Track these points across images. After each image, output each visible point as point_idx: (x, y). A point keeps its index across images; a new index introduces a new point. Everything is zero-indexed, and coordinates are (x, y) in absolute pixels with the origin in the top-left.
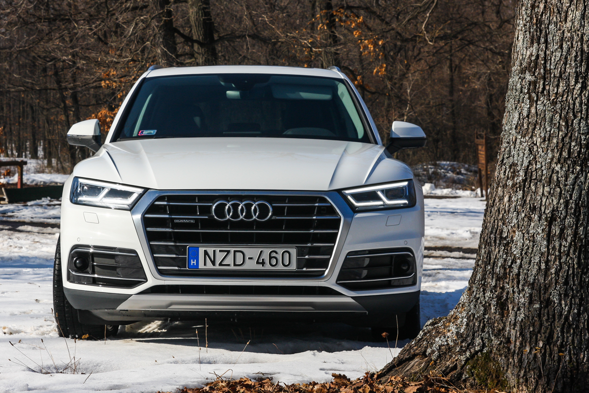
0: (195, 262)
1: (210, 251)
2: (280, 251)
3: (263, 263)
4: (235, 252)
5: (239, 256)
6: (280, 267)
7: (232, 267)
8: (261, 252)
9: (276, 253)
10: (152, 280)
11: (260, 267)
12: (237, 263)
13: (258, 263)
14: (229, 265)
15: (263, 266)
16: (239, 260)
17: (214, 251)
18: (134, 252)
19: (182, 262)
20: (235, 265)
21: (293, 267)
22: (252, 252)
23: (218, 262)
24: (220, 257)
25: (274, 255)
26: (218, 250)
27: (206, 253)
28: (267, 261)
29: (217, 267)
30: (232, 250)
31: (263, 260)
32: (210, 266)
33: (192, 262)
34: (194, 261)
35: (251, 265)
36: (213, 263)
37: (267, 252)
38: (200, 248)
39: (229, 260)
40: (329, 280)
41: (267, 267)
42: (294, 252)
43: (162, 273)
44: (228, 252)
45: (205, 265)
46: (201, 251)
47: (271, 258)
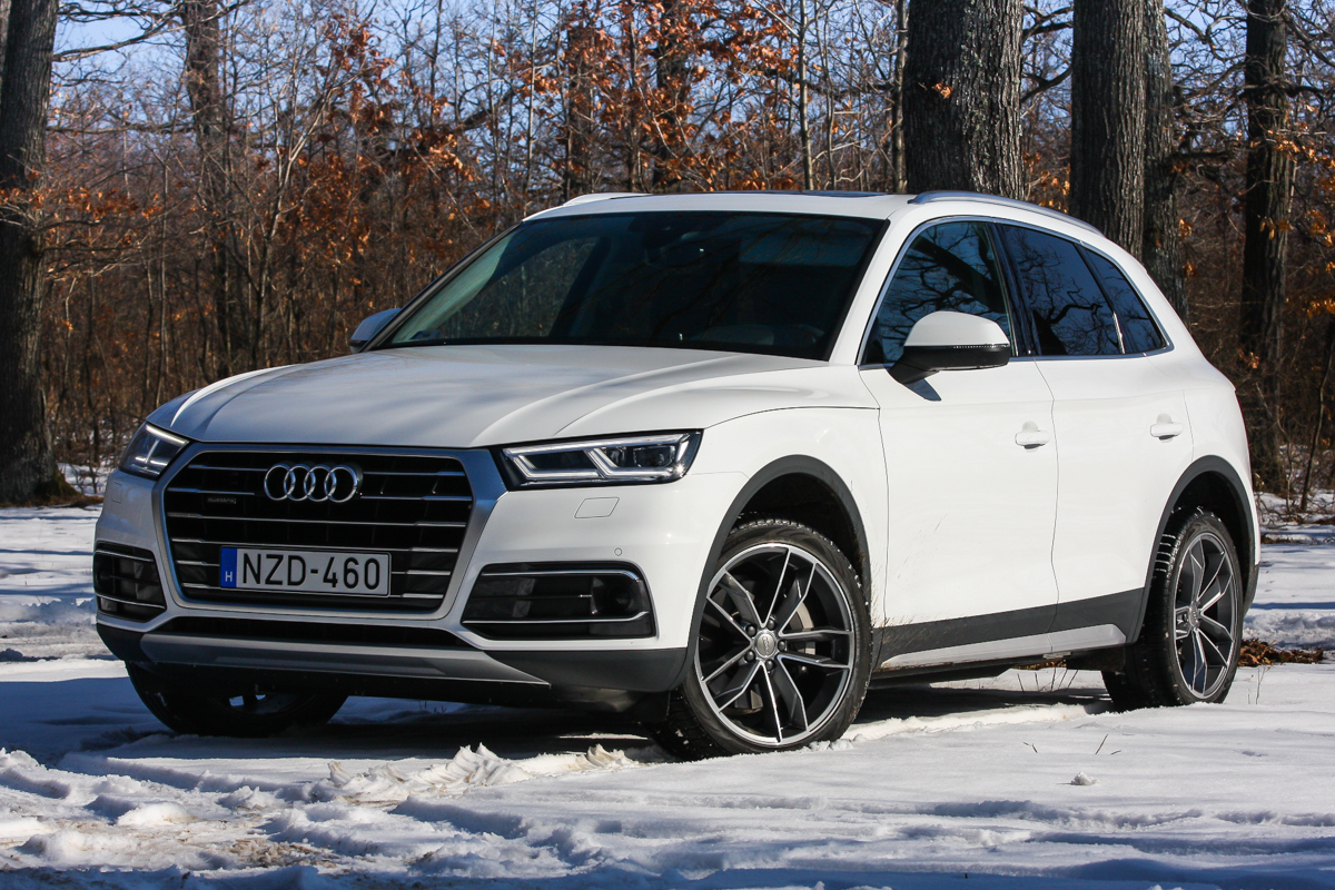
0: (231, 576)
1: (253, 554)
2: (362, 558)
3: (334, 582)
4: (291, 558)
5: (296, 564)
6: (361, 589)
7: (285, 587)
8: (332, 559)
9: (356, 563)
10: (177, 607)
11: (328, 588)
12: (294, 579)
13: (326, 580)
14: (280, 583)
15: (334, 586)
16: (296, 577)
17: (259, 556)
18: (149, 554)
19: (213, 576)
20: (290, 583)
21: (383, 589)
22: (316, 559)
23: (263, 577)
24: (267, 565)
25: (351, 565)
26: (264, 553)
27: (246, 556)
28: (340, 577)
29: (263, 585)
30: (287, 554)
31: (334, 574)
32: (251, 584)
33: (227, 576)
34: (229, 574)
35: (314, 584)
36: (258, 580)
37: (340, 558)
38: (239, 550)
39: (281, 574)
40: (449, 615)
41: (341, 588)
42: (384, 560)
43: (189, 595)
44: (280, 558)
45: (245, 582)
46: (240, 553)
47: (347, 571)
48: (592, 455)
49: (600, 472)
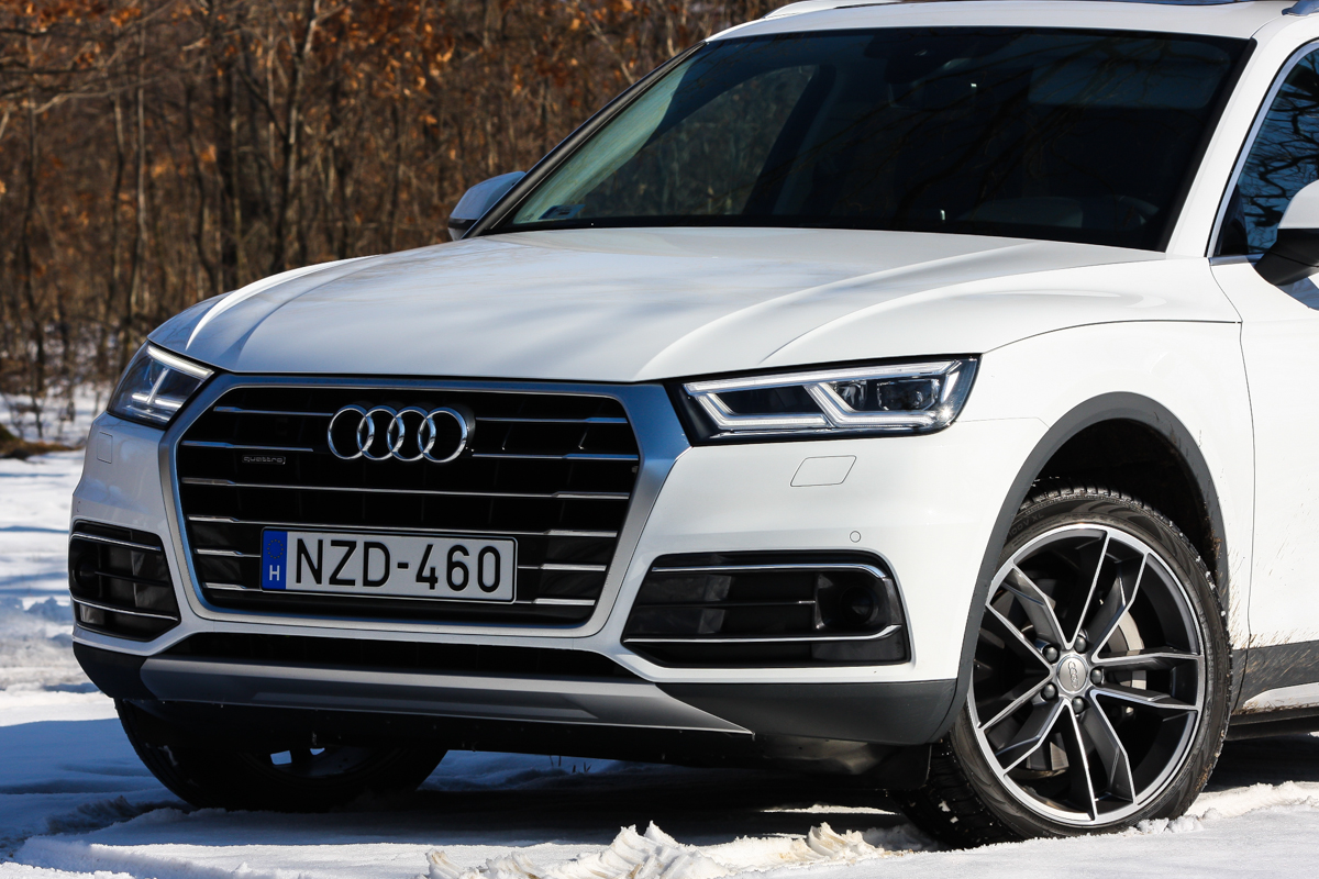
0: (278, 573)
1: (311, 540)
2: (474, 546)
3: (432, 580)
4: (368, 545)
5: (376, 556)
6: (472, 591)
7: (359, 588)
8: (429, 548)
9: (466, 552)
10: (196, 618)
11: (423, 589)
12: (371, 577)
13: (420, 578)
14: (352, 582)
15: (432, 587)
16: (376, 573)
17: (320, 542)
18: (154, 539)
19: (249, 572)
20: (367, 583)
21: (505, 592)
22: (406, 547)
23: (327, 573)
24: (332, 556)
25: (458, 556)
26: (328, 538)
27: (301, 544)
28: (441, 573)
29: (325, 586)
30: (361, 540)
31: (433, 570)
32: (308, 583)
33: (272, 573)
34: (275, 570)
35: (403, 584)
36: (318, 575)
37: (442, 546)
38: (289, 534)
39: (353, 569)
40: (603, 632)
41: (442, 590)
42: (507, 549)
43: (214, 601)
44: (352, 545)
45: (299, 580)
46: (292, 539)
47: (451, 565)
48: (816, 393)
49: (828, 418)
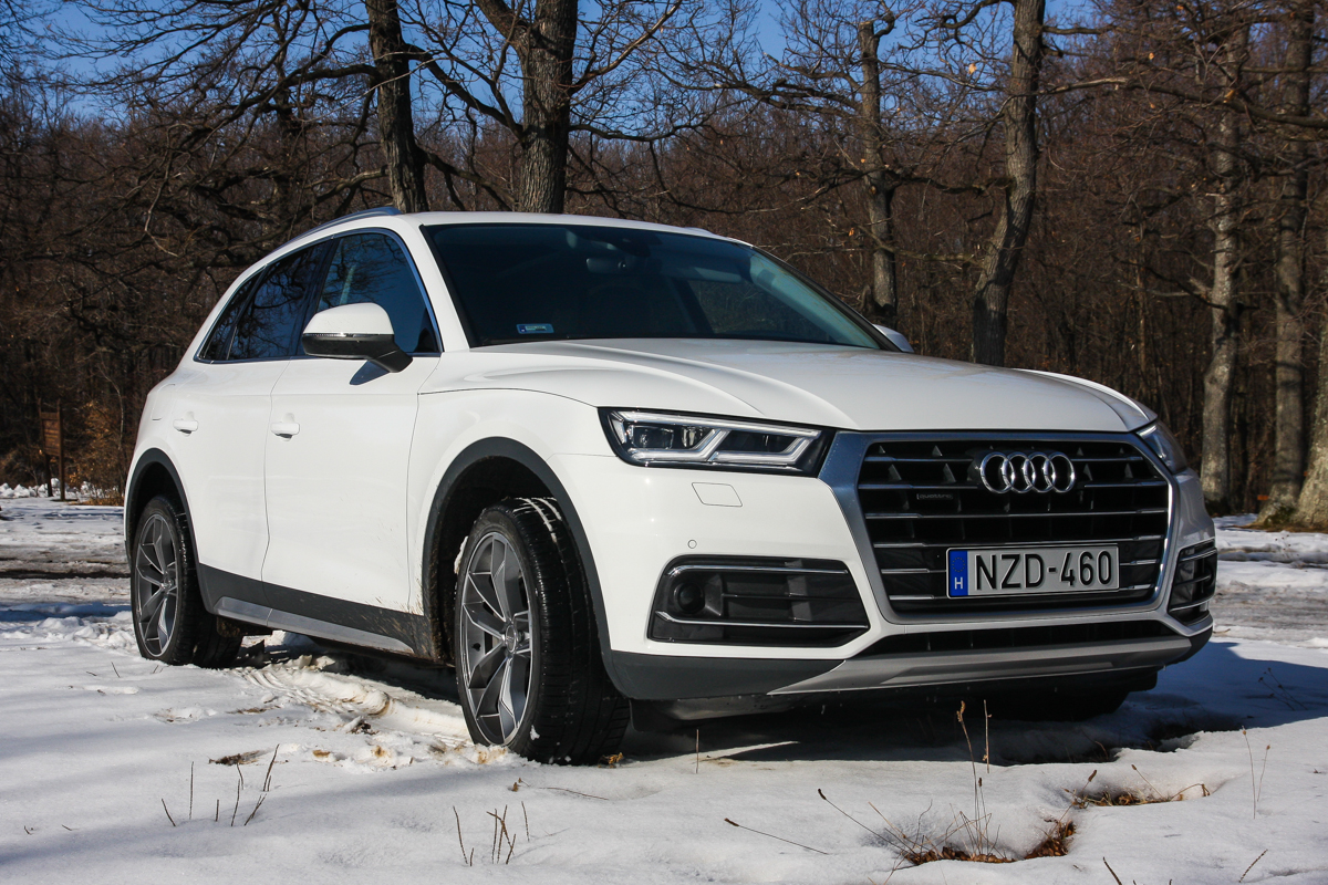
0: (961, 583)
1: (987, 556)
2: (1096, 553)
3: (1071, 579)
4: (1028, 557)
5: (1034, 563)
6: (1097, 586)
7: (1024, 590)
8: (1069, 555)
9: (1091, 557)
10: (887, 624)
11: (1066, 587)
12: (1032, 581)
13: (1064, 578)
14: (1018, 586)
15: (1072, 584)
16: (1035, 579)
17: (994, 557)
19: (936, 584)
20: (1029, 585)
21: (1115, 585)
22: (1054, 556)
23: (1000, 581)
24: (1004, 567)
25: (1087, 561)
26: (999, 554)
27: (980, 562)
28: (1078, 575)
29: (1000, 591)
30: (1023, 553)
31: (1072, 572)
32: (987, 590)
33: (956, 582)
34: (959, 580)
35: (1053, 585)
36: (993, 582)
37: (1077, 553)
38: (969, 553)
39: (1019, 577)
40: (1162, 606)
41: (1079, 587)
42: (1115, 552)
44: (1017, 558)
45: (979, 587)
46: (972, 557)
47: (1083, 567)
